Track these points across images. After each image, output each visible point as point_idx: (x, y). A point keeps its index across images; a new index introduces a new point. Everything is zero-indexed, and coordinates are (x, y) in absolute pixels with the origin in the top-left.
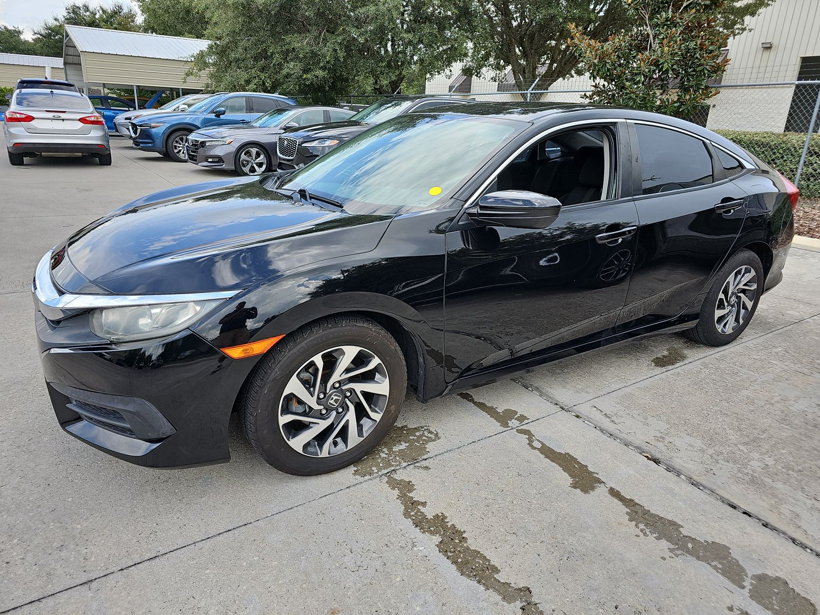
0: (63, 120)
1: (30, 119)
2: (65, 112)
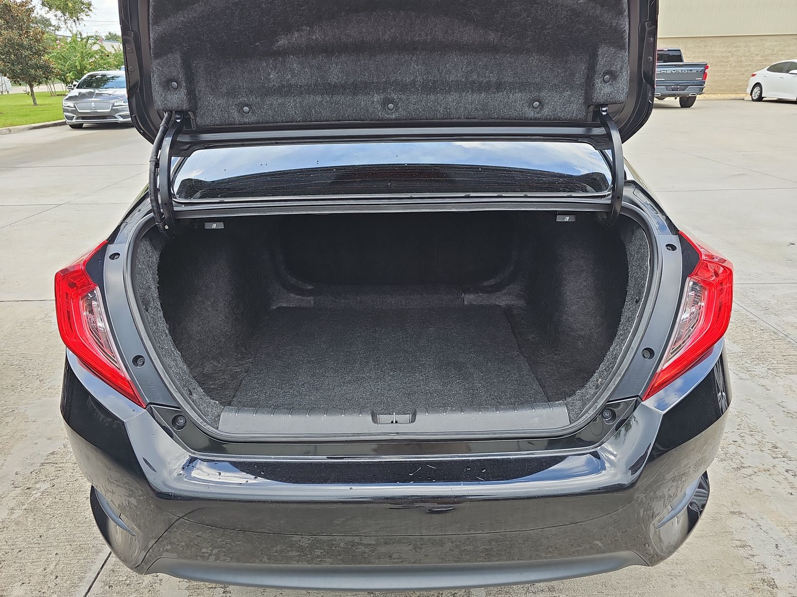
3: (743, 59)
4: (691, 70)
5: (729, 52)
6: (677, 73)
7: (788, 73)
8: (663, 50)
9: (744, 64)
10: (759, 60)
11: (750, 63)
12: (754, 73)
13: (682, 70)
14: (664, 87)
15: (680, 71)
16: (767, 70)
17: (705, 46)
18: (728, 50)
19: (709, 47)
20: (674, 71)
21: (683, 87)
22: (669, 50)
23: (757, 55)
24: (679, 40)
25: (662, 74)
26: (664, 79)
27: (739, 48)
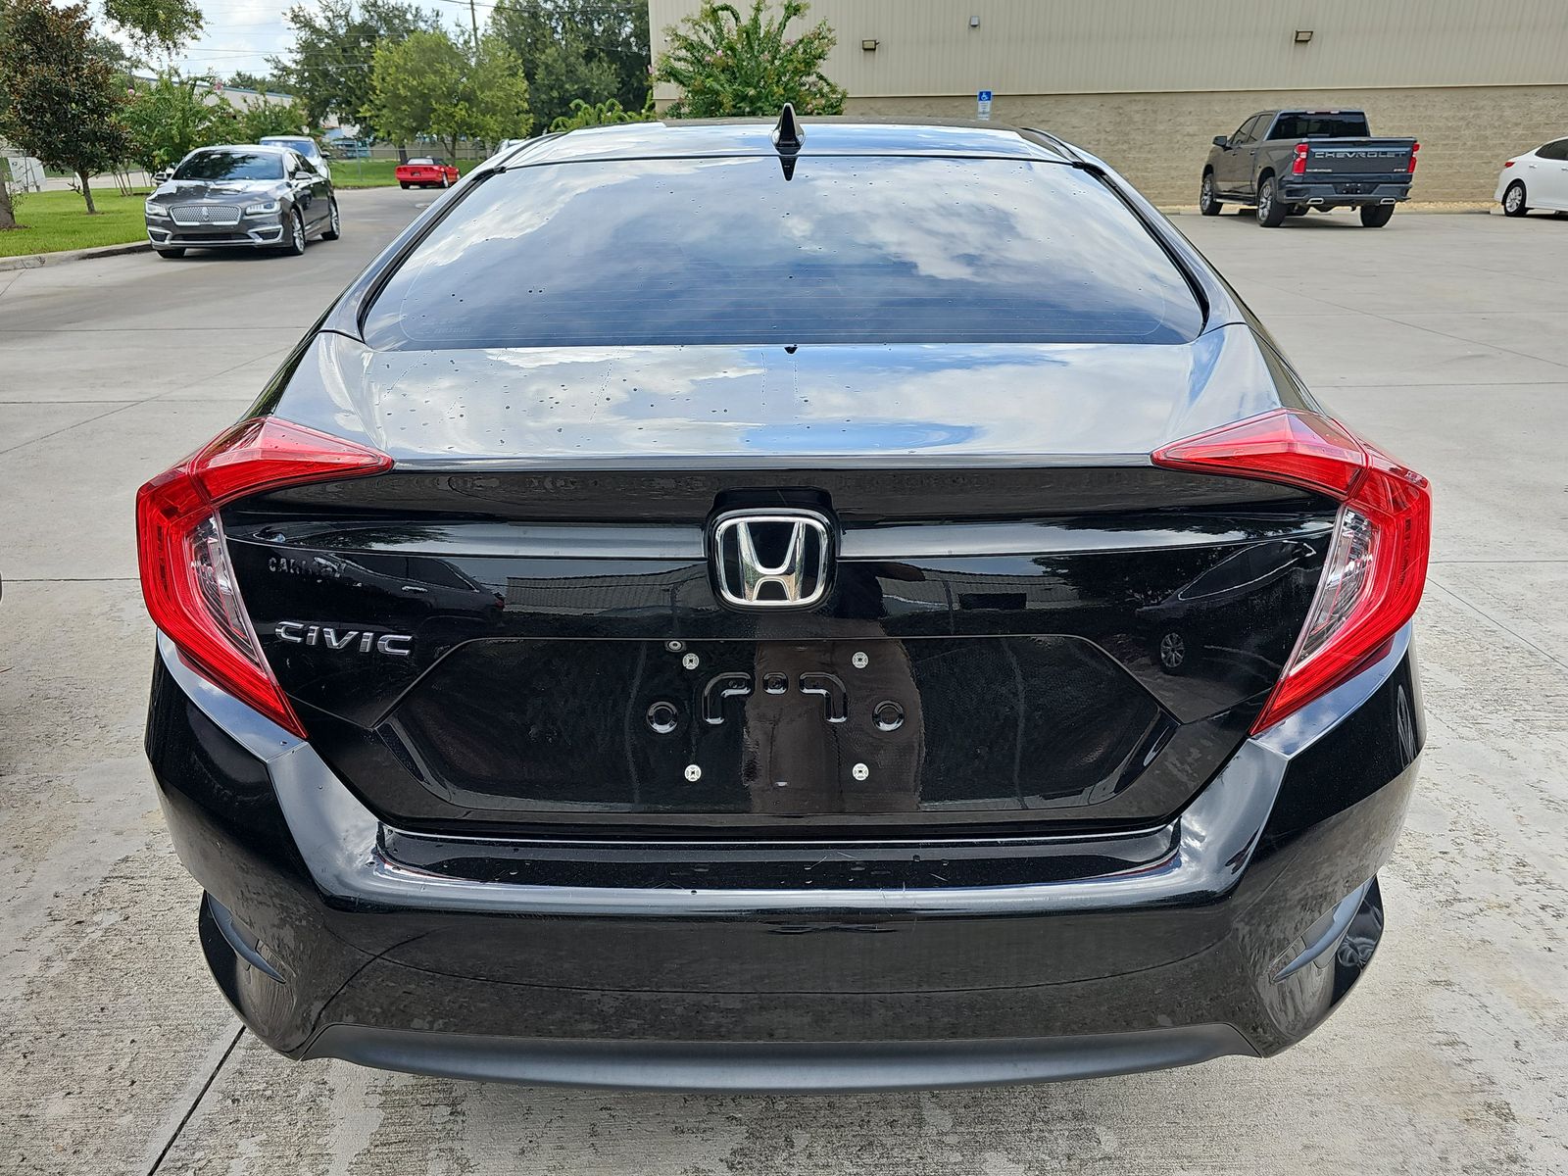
3: (1488, 132)
4: (1385, 153)
5: (1462, 118)
6: (1357, 158)
8: (1329, 113)
9: (1491, 143)
10: (1519, 135)
11: (1502, 141)
12: (1511, 161)
13: (1367, 153)
14: (1330, 185)
15: (1363, 155)
16: (1536, 154)
17: (1414, 106)
18: (1458, 114)
19: (1422, 109)
20: (1351, 153)
21: (1367, 186)
22: (1341, 113)
23: (1517, 125)
24: (1361, 94)
25: (1326, 161)
26: (1330, 171)
27: (1481, 112)
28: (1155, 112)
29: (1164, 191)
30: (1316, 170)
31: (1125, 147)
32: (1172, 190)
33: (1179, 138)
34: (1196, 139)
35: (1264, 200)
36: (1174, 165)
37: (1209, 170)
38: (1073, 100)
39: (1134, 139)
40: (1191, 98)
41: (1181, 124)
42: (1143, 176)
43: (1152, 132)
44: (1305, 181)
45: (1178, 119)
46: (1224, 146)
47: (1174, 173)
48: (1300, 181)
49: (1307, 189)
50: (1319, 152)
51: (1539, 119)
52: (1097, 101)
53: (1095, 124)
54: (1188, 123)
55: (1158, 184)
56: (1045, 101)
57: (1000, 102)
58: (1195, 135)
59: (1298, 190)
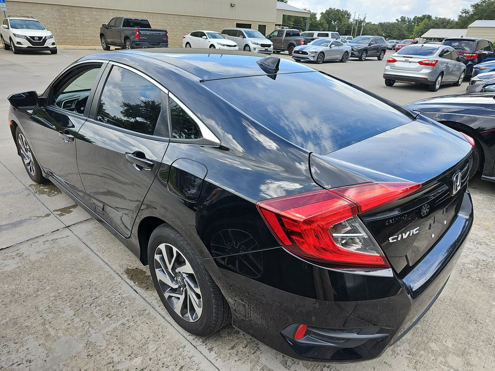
0: (410, 62)
1: (394, 61)
2: (412, 57)
3: (174, 27)
4: (160, 34)
5: (166, 23)
6: (152, 35)
7: (202, 37)
8: (131, 19)
9: (175, 30)
10: (181, 29)
11: (178, 30)
12: (185, 36)
13: (155, 33)
14: (148, 43)
15: (154, 34)
16: (191, 35)
17: (153, 18)
18: (165, 22)
19: (155, 19)
20: (151, 33)
21: (157, 43)
22: (141, 20)
23: (180, 26)
24: (138, 13)
25: (145, 35)
26: (146, 38)
27: (170, 21)
28: (73, 13)
29: (84, 41)
30: (142, 38)
31: (65, 24)
32: (87, 41)
33: (84, 22)
34: (91, 24)
35: (128, 47)
36: (85, 32)
37: (102, 35)
38: (39, 6)
39: (68, 22)
40: (85, 9)
41: (83, 18)
42: (75, 35)
43: (74, 20)
44: (140, 41)
45: (82, 16)
46: (106, 28)
47: (86, 35)
48: (139, 41)
49: (142, 44)
50: (142, 32)
51: (184, 24)
52: (50, 7)
53: (51, 15)
54: (86, 18)
55: (81, 38)
56: (28, 5)
57: (8, 4)
58: (90, 22)
59: (138, 44)
